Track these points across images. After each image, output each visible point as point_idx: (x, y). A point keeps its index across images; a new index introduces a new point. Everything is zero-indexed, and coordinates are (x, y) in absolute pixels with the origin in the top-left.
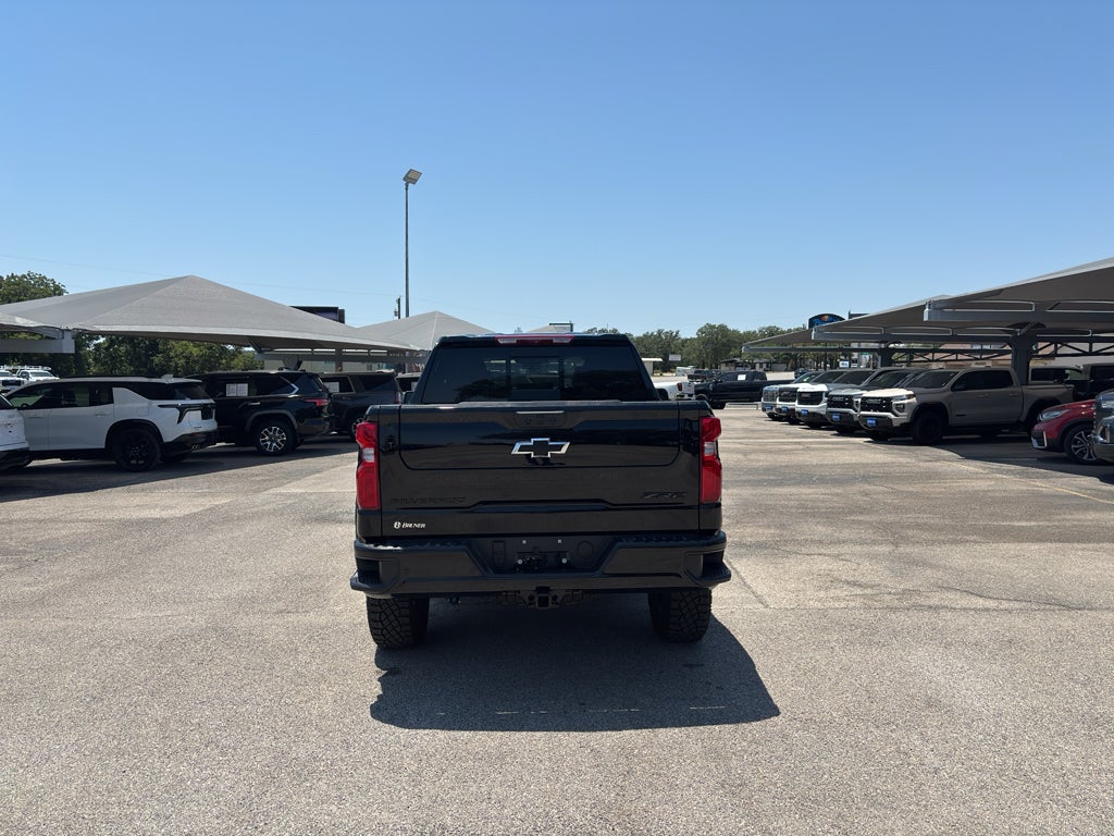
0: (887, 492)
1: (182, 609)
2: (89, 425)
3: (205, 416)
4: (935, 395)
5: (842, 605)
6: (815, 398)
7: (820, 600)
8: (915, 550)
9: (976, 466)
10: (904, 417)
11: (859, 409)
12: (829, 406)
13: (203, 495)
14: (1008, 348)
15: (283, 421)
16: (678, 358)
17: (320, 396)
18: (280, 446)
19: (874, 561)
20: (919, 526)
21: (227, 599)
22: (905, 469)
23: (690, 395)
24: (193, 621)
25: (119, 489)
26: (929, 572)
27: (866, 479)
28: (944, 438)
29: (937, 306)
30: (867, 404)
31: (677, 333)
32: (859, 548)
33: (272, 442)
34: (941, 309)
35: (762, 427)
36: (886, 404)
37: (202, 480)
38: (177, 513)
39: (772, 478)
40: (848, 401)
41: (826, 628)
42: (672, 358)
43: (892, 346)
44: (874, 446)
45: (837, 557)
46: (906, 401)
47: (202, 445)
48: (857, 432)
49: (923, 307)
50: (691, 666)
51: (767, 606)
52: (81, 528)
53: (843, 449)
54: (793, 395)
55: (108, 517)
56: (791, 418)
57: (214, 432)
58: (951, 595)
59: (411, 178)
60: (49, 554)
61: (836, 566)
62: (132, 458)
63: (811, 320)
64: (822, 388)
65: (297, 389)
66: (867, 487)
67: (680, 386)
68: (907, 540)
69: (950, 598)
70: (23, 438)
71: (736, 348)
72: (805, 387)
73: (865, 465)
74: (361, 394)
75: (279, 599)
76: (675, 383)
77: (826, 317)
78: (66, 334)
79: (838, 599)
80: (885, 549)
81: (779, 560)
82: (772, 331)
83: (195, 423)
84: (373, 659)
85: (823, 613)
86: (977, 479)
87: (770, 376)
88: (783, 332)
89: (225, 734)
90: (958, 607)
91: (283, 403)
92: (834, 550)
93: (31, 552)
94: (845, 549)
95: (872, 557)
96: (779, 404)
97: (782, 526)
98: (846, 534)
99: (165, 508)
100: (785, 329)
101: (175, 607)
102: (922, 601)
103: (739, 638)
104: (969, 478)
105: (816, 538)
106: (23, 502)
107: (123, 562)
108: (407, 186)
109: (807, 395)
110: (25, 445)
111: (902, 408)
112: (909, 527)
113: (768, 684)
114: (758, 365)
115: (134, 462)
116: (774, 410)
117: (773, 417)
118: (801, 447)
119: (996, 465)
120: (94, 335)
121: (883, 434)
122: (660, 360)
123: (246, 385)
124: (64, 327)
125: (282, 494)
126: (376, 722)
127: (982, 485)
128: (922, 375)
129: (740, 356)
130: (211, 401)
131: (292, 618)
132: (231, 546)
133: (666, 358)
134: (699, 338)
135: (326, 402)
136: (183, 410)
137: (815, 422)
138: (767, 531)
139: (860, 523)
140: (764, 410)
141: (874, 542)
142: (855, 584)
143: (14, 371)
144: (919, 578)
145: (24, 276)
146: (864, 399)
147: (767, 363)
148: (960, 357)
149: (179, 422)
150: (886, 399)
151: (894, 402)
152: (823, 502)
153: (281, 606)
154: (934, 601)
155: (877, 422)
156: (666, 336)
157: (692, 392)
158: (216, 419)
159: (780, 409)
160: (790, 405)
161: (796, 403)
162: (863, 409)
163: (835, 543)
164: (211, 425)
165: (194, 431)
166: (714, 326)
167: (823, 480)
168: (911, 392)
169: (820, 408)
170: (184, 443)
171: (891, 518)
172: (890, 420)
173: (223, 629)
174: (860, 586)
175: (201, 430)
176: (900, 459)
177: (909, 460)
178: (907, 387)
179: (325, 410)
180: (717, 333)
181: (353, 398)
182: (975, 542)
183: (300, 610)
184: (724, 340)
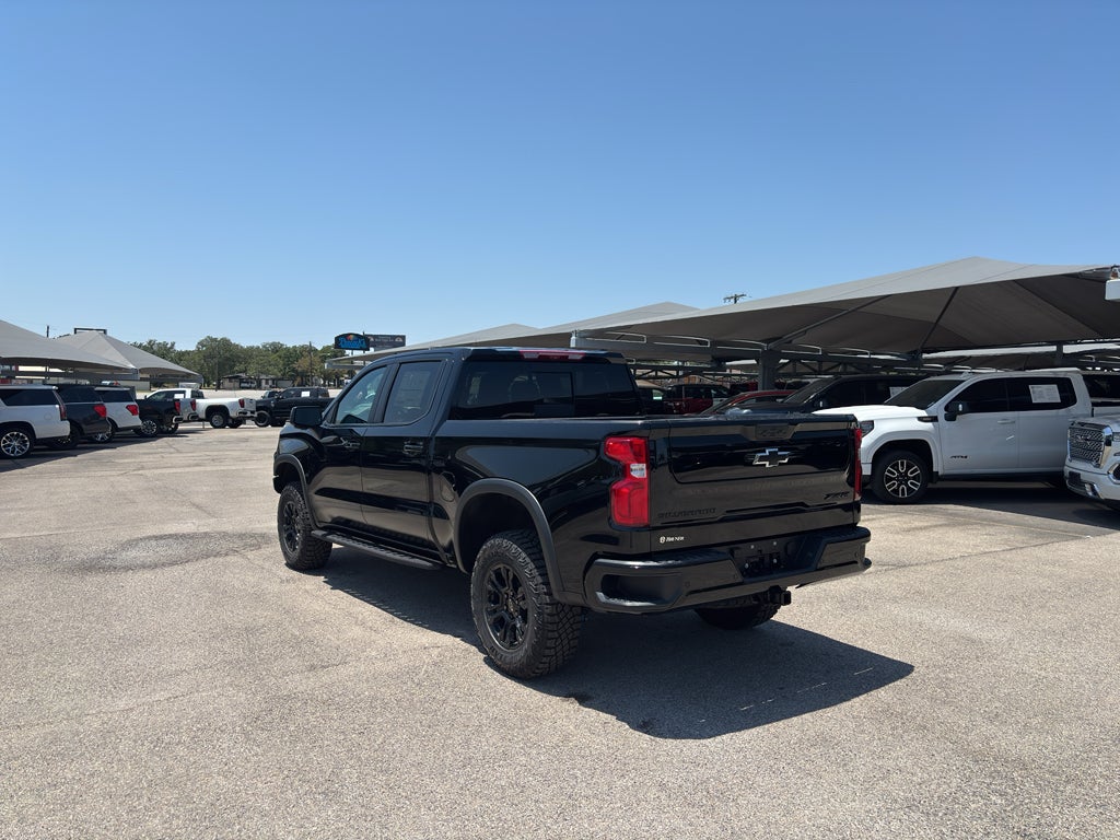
23: (252, 412)
31: (173, 344)
34: (585, 338)
49: (569, 335)
63: (337, 339)
67: (242, 403)
71: (240, 363)
76: (237, 400)
77: (352, 336)
82: (276, 348)
88: (288, 349)
100: (290, 345)
114: (264, 382)
129: (245, 371)
134: (199, 351)
147: (273, 380)
157: (254, 409)
166: (215, 340)
180: (219, 347)
184: (227, 355)
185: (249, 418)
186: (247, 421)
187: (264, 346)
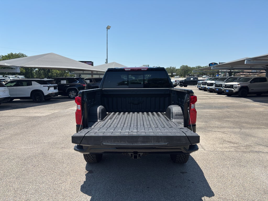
0: (235, 111)
1: (35, 146)
2: (26, 91)
3: (55, 89)
4: (245, 84)
5: (228, 150)
6: (212, 84)
7: (221, 148)
8: (247, 131)
9: (258, 104)
10: (237, 90)
11: (224, 88)
12: (215, 87)
13: (52, 109)
14: (265, 71)
15: (75, 90)
16: (175, 74)
17: (84, 84)
18: (74, 96)
19: (235, 134)
20: (246, 123)
21: (49, 143)
22: (238, 104)
23: (178, 83)
24: (37, 150)
25: (32, 107)
26: (253, 139)
27: (227, 107)
28: (248, 95)
29: (249, 60)
30: (226, 86)
31: (175, 67)
32: (230, 130)
33: (72, 95)
34: (250, 61)
35: (197, 92)
36: (232, 86)
37: (53, 105)
38: (44, 115)
39: (201, 107)
40: (221, 86)
41: (224, 159)
42: (174, 74)
43: (232, 71)
44: (228, 97)
45: (223, 132)
46: (237, 86)
47: (54, 96)
48: (223, 93)
49: (245, 60)
50: (183, 173)
51: (205, 150)
52: (18, 119)
53: (219, 98)
54: (206, 84)
55: (27, 116)
56: (205, 90)
57: (57, 93)
58: (261, 147)
59: (108, 28)
60: (7, 127)
61: (223, 135)
62: (37, 99)
63: (209, 64)
64: (213, 82)
65: (78, 82)
66: (228, 110)
67: (176, 81)
68: (244, 127)
69: (261, 148)
70: (9, 94)
71: (190, 71)
72: (209, 82)
73: (227, 103)
74: (95, 83)
75: (63, 143)
76: (175, 80)
77: (214, 64)
78: (18, 67)
79: (226, 148)
80: (238, 130)
81: (207, 133)
82: (199, 67)
83: (52, 90)
84: (85, 167)
85: (223, 153)
86: (259, 108)
87: (199, 78)
89: (33, 196)
90: (265, 152)
91: (75, 85)
92: (222, 130)
93: (3, 126)
94: (225, 130)
95: (235, 133)
96: (202, 86)
97: (206, 122)
98: (225, 125)
99: (42, 113)
100: (202, 66)
101: (34, 145)
102: (253, 149)
103: (197, 162)
104: (257, 107)
105: (216, 126)
106: (7, 111)
107: (25, 130)
108: (107, 30)
109: (209, 84)
110: (9, 96)
111: (236, 87)
112: (243, 123)
113: (209, 181)
114: (195, 76)
115: (37, 100)
116: (200, 87)
117: (200, 89)
118: (208, 98)
119: (263, 104)
120: (35, 68)
121: (230, 94)
122: (171, 74)
123: (66, 81)
124: (17, 66)
125: (72, 110)
126: (82, 193)
127: (261, 110)
128: (242, 79)
129: (191, 73)
130: (56, 85)
131: (65, 150)
132: (55, 125)
133: (172, 74)
134: (181, 69)
135: (86, 85)
136: (49, 87)
137: (211, 91)
138: (202, 123)
139: (228, 121)
140: (198, 87)
141: (234, 128)
142: (230, 142)
143: (16, 77)
144: (250, 141)
145: (18, 54)
146: (225, 85)
147: (198, 75)
148: (250, 74)
149: (48, 90)
150: (232, 85)
151: (234, 86)
152: (217, 114)
153: (63, 145)
154: (257, 149)
155: (229, 91)
156: (172, 68)
158: (58, 89)
159: (202, 87)
160: (205, 86)
161: (206, 86)
162: (225, 88)
163: (222, 128)
164: (57, 91)
165: (52, 92)
166: (184, 66)
167: (215, 108)
168: (239, 83)
169: (213, 87)
170: (49, 95)
171: (237, 120)
172: (233, 91)
173: (45, 154)
174: (232, 143)
175: (54, 92)
176: (236, 102)
177: (238, 102)
178: (238, 82)
179: (85, 87)
180: (185, 67)
181: (93, 84)
182: (264, 128)
183: (68, 147)
184: (187, 69)
185: (178, 85)
186: (178, 86)
187: (196, 67)
